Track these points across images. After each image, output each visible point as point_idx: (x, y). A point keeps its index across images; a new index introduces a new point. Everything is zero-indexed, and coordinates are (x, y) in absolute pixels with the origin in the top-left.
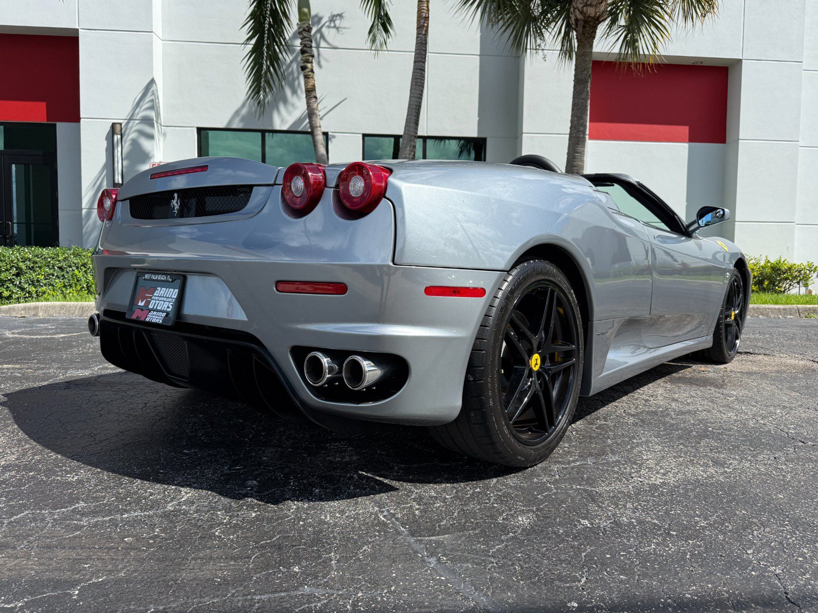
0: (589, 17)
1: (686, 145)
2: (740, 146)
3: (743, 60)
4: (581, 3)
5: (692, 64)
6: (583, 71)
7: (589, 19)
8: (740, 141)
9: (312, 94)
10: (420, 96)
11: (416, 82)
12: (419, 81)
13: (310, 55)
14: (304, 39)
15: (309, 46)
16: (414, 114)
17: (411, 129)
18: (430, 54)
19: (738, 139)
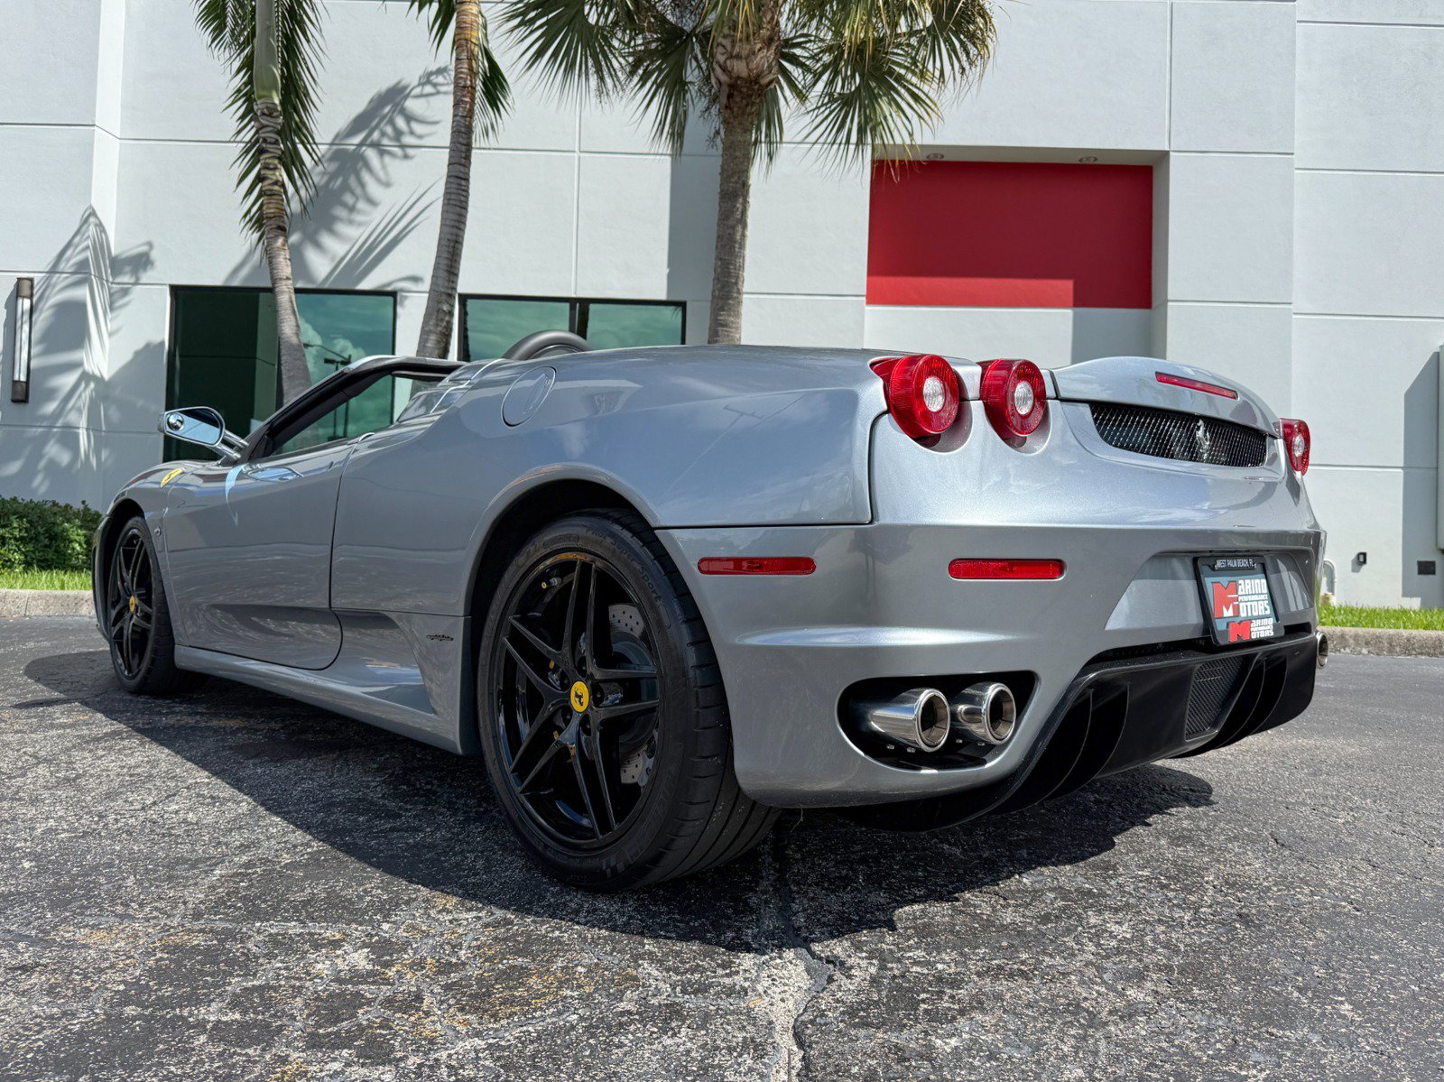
0: (738, 78)
1: (1068, 313)
2: (1170, 313)
3: (1171, 154)
4: (723, 54)
5: (1078, 162)
6: (731, 176)
7: (739, 82)
8: (1170, 304)
9: (274, 223)
10: (457, 224)
11: (449, 200)
12: (453, 197)
13: (274, 157)
14: (264, 130)
15: (273, 140)
16: (445, 255)
17: (440, 282)
18: (582, 155)
19: (1167, 301)
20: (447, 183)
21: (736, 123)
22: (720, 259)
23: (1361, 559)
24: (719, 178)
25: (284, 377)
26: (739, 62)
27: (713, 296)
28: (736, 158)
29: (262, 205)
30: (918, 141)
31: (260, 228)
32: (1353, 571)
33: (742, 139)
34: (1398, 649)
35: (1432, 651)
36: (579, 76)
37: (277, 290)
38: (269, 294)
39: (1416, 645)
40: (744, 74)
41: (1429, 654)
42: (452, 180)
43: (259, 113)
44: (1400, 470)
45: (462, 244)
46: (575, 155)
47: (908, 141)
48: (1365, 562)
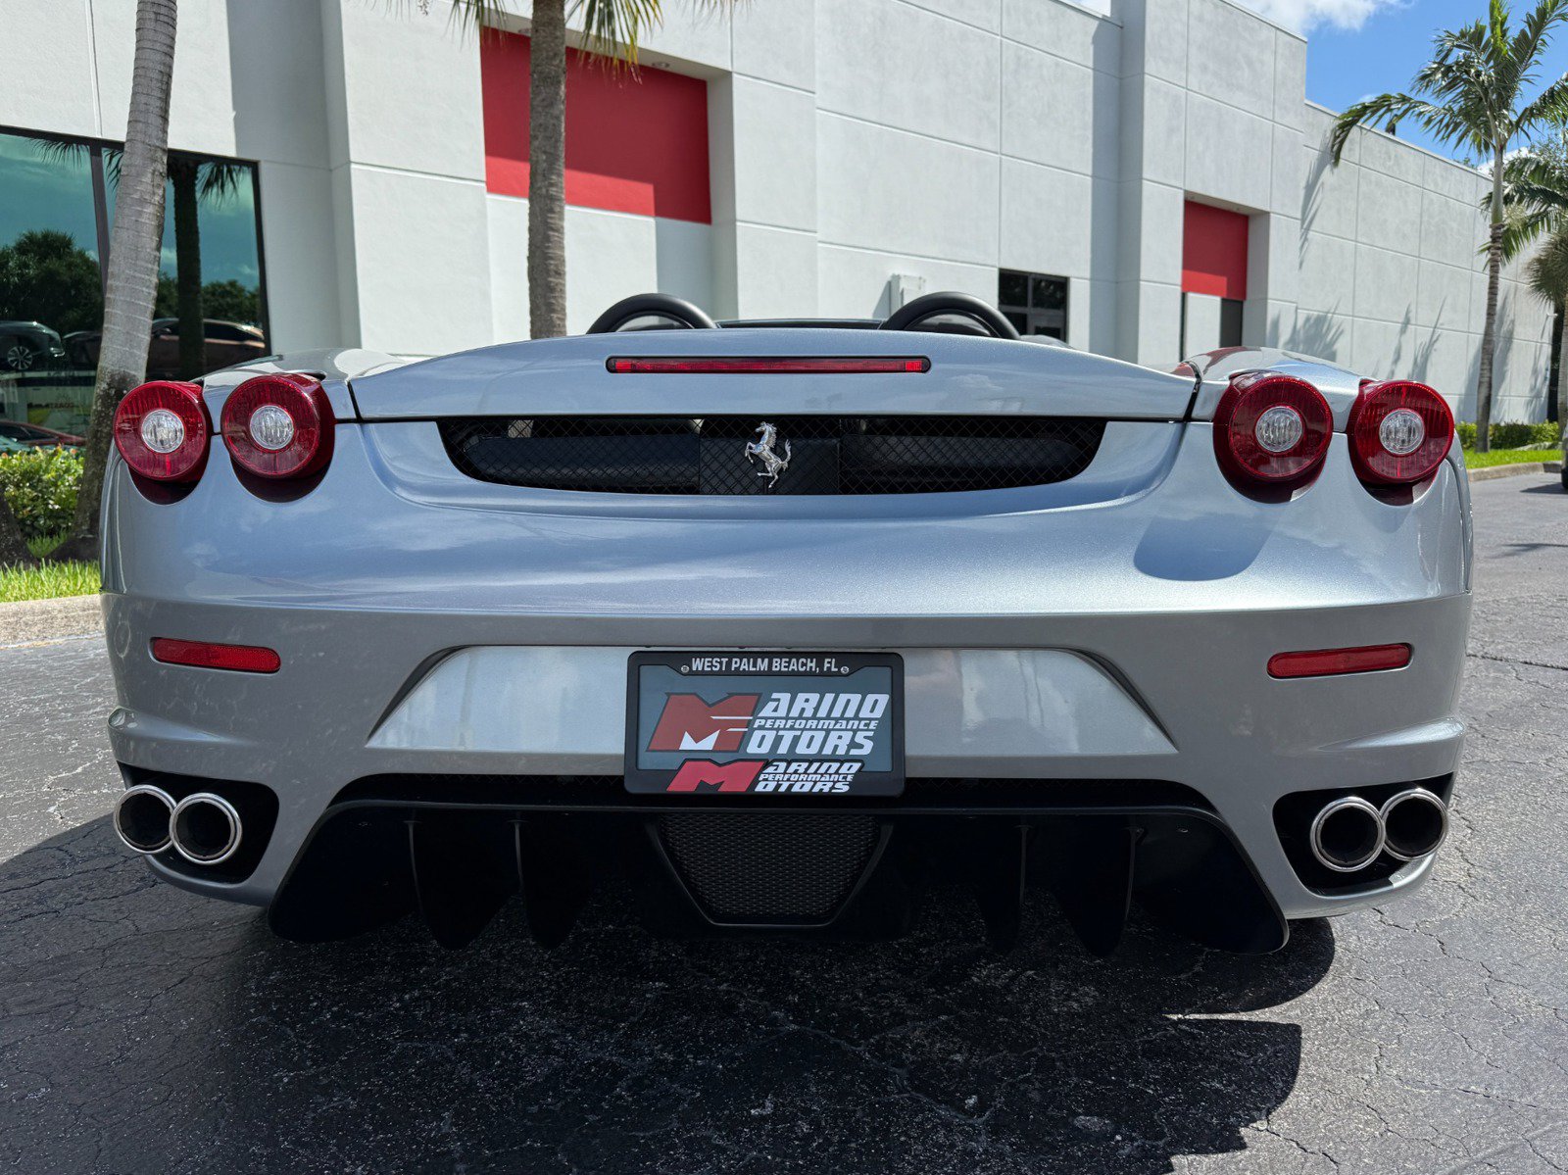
1: (651, 221)
2: (739, 232)
3: (734, 74)
5: (650, 66)
8: (738, 224)
19: (736, 221)
30: (641, 43)
47: (628, 41)
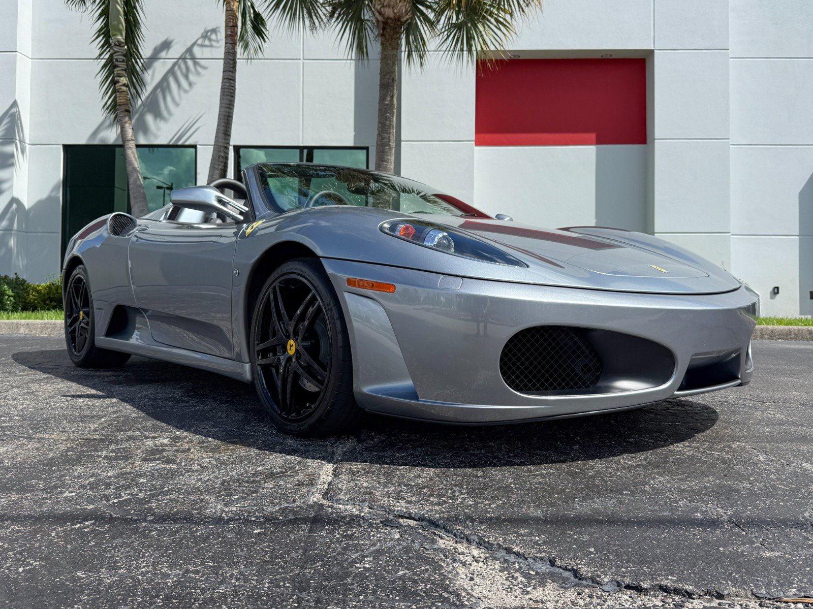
0: (388, 18)
2: (656, 147)
3: (655, 51)
4: (379, 5)
5: (600, 57)
6: (386, 75)
7: (389, 21)
8: (656, 141)
9: (123, 108)
10: (229, 106)
11: (224, 92)
12: (226, 90)
13: (123, 70)
14: (116, 54)
15: (121, 60)
16: (223, 124)
17: (220, 140)
18: (305, 61)
19: (654, 139)
20: (222, 82)
21: (388, 44)
22: (381, 123)
23: (776, 291)
24: (379, 76)
25: (131, 197)
26: (389, 9)
27: (377, 144)
28: (388, 64)
29: (116, 97)
30: (506, 48)
31: (115, 111)
32: (772, 298)
33: (391, 53)
34: (766, 336)
35: (785, 337)
36: (299, 19)
37: (126, 147)
38: (121, 149)
39: (776, 334)
40: (392, 15)
41: (783, 339)
42: (225, 81)
43: (113, 44)
44: (797, 237)
45: (232, 117)
46: (301, 61)
47: (499, 48)
48: (778, 292)
